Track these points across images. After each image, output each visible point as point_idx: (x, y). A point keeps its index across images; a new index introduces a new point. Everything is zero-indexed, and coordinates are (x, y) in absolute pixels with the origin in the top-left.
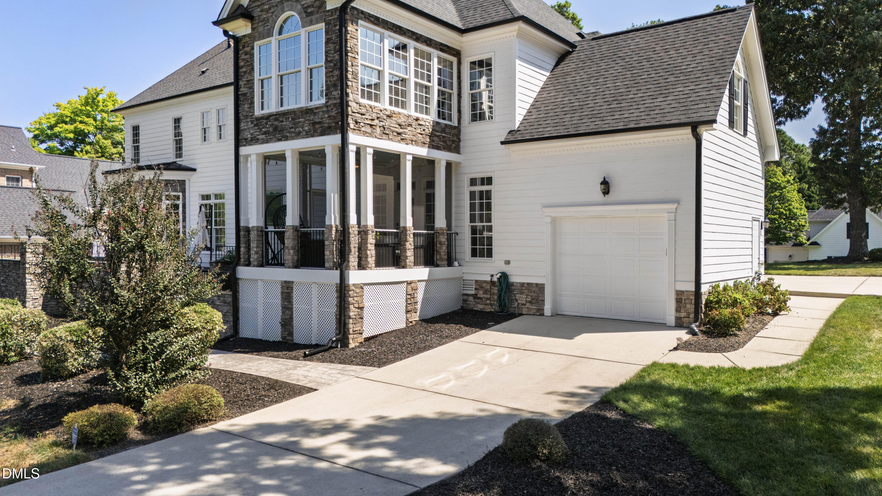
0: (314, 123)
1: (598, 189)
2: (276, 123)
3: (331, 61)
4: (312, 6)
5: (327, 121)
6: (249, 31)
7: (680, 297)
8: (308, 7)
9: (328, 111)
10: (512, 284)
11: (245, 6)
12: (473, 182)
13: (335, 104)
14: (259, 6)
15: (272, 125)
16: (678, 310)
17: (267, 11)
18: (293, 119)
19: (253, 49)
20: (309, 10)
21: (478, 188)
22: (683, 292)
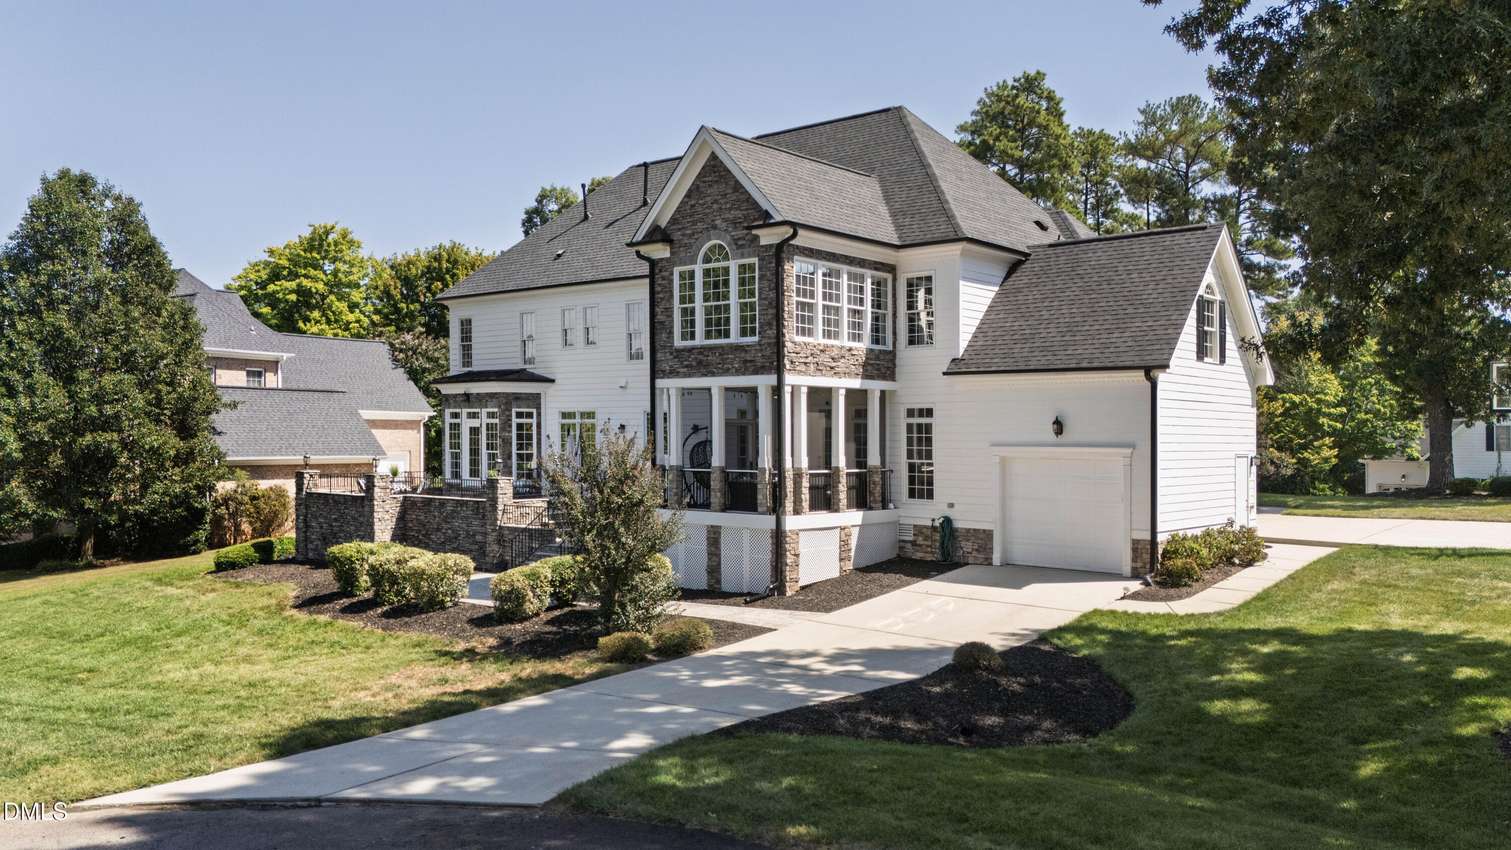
0: (746, 361)
1: (1050, 428)
2: (701, 357)
3: (765, 299)
4: (744, 239)
5: (760, 361)
6: (667, 254)
7: (1136, 546)
8: (739, 239)
9: (761, 350)
10: (957, 530)
11: (663, 226)
12: (910, 413)
13: (769, 344)
14: (679, 229)
15: (695, 359)
16: (1134, 560)
17: (691, 236)
18: (720, 354)
19: (672, 274)
20: (740, 243)
21: (916, 420)
22: (1139, 541)
